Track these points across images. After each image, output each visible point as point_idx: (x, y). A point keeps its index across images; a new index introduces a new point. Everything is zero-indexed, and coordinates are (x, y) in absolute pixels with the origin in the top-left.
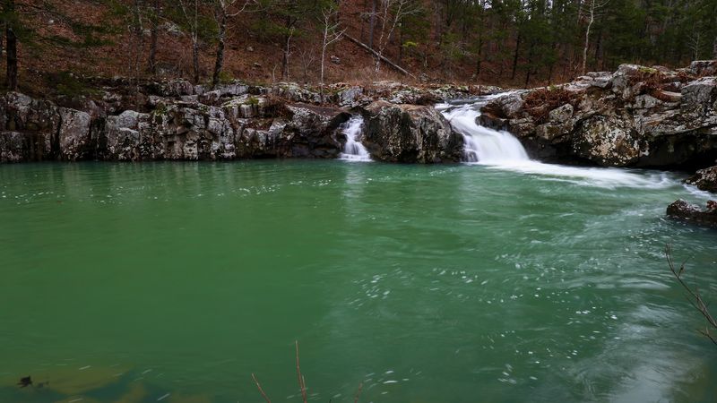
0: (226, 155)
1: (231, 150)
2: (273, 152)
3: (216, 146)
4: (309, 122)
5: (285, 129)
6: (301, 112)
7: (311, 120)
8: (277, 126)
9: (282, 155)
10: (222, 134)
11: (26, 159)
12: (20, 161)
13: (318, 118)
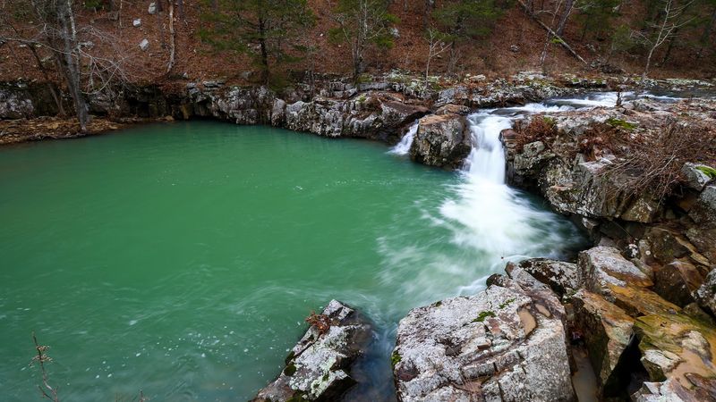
0: (333, 134)
1: (338, 131)
2: (364, 135)
3: (328, 129)
4: (390, 116)
5: (376, 120)
6: (386, 109)
7: (391, 117)
8: (372, 118)
9: (370, 137)
10: (333, 121)
11: (257, 124)
12: (255, 124)
13: (397, 115)
